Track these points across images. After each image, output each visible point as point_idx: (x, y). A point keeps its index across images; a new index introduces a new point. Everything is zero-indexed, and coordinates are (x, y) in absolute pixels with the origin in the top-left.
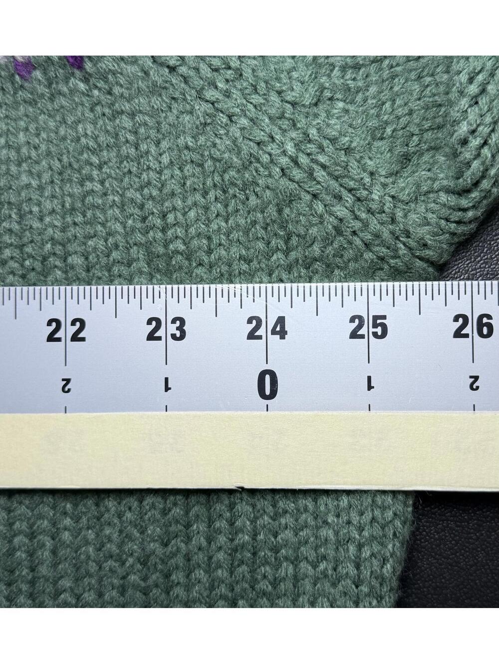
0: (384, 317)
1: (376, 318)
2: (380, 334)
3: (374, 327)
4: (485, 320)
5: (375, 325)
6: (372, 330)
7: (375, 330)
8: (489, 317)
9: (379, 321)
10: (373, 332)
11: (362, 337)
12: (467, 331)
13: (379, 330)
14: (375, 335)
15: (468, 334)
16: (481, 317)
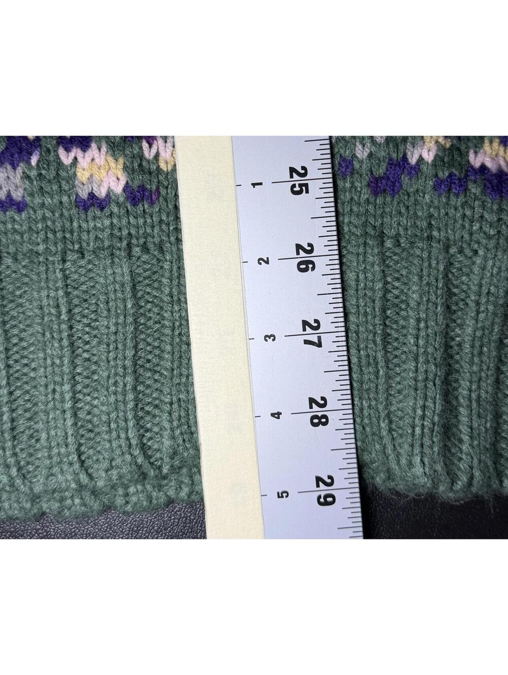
0: (307, 192)
1: (306, 185)
2: (295, 189)
3: (299, 184)
4: (310, 266)
5: (300, 185)
6: (297, 183)
7: (297, 186)
8: (313, 268)
9: (304, 188)
10: (295, 184)
11: (292, 176)
12: (302, 253)
13: (297, 189)
14: (294, 186)
15: (299, 254)
16: (312, 263)
